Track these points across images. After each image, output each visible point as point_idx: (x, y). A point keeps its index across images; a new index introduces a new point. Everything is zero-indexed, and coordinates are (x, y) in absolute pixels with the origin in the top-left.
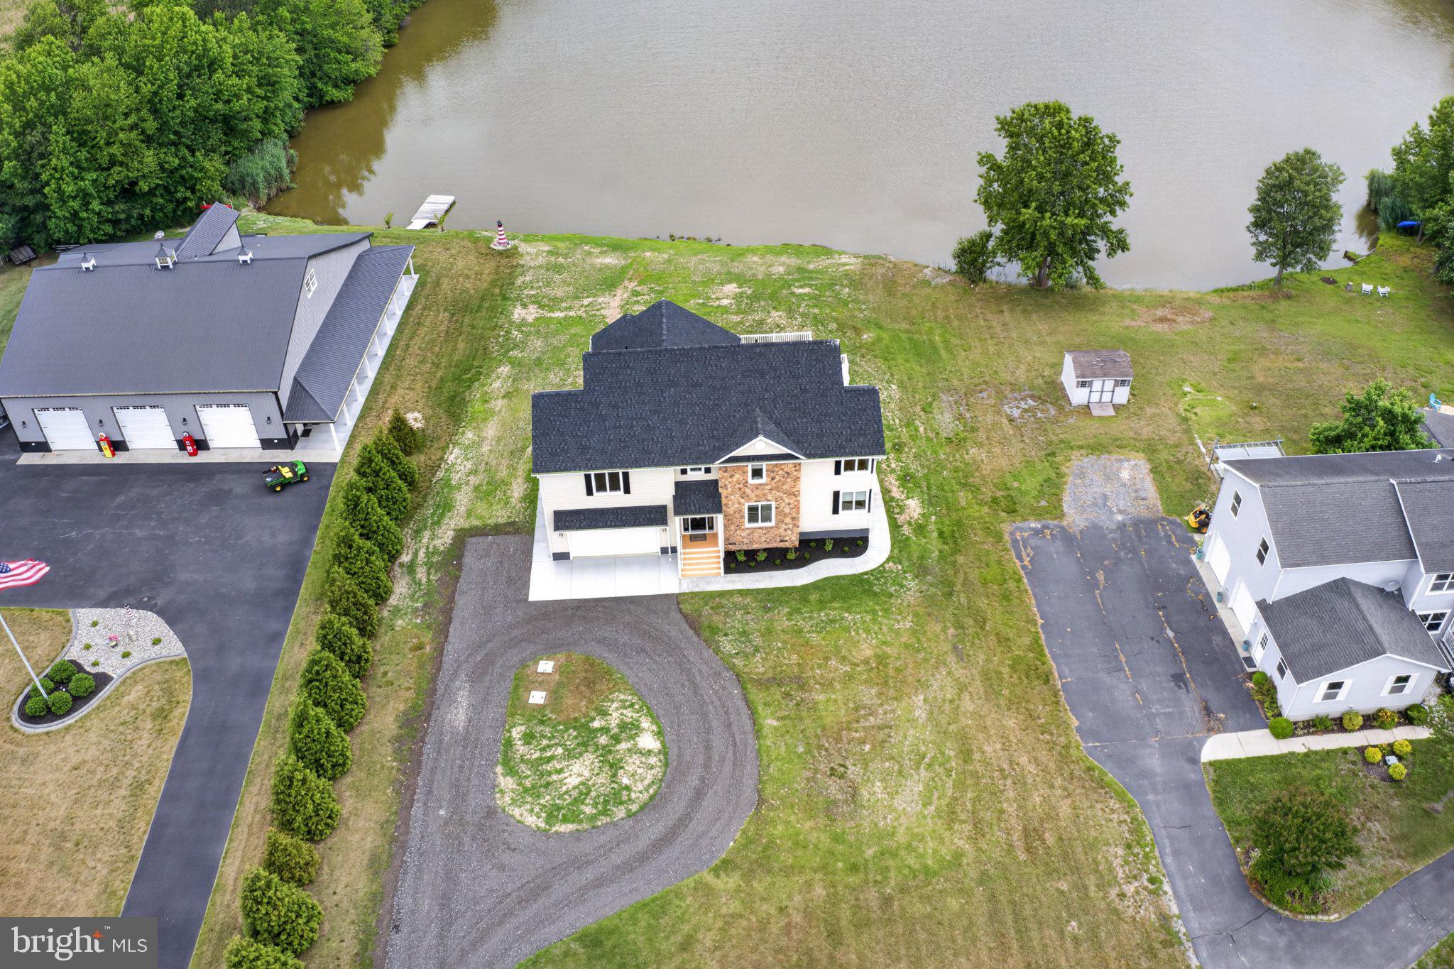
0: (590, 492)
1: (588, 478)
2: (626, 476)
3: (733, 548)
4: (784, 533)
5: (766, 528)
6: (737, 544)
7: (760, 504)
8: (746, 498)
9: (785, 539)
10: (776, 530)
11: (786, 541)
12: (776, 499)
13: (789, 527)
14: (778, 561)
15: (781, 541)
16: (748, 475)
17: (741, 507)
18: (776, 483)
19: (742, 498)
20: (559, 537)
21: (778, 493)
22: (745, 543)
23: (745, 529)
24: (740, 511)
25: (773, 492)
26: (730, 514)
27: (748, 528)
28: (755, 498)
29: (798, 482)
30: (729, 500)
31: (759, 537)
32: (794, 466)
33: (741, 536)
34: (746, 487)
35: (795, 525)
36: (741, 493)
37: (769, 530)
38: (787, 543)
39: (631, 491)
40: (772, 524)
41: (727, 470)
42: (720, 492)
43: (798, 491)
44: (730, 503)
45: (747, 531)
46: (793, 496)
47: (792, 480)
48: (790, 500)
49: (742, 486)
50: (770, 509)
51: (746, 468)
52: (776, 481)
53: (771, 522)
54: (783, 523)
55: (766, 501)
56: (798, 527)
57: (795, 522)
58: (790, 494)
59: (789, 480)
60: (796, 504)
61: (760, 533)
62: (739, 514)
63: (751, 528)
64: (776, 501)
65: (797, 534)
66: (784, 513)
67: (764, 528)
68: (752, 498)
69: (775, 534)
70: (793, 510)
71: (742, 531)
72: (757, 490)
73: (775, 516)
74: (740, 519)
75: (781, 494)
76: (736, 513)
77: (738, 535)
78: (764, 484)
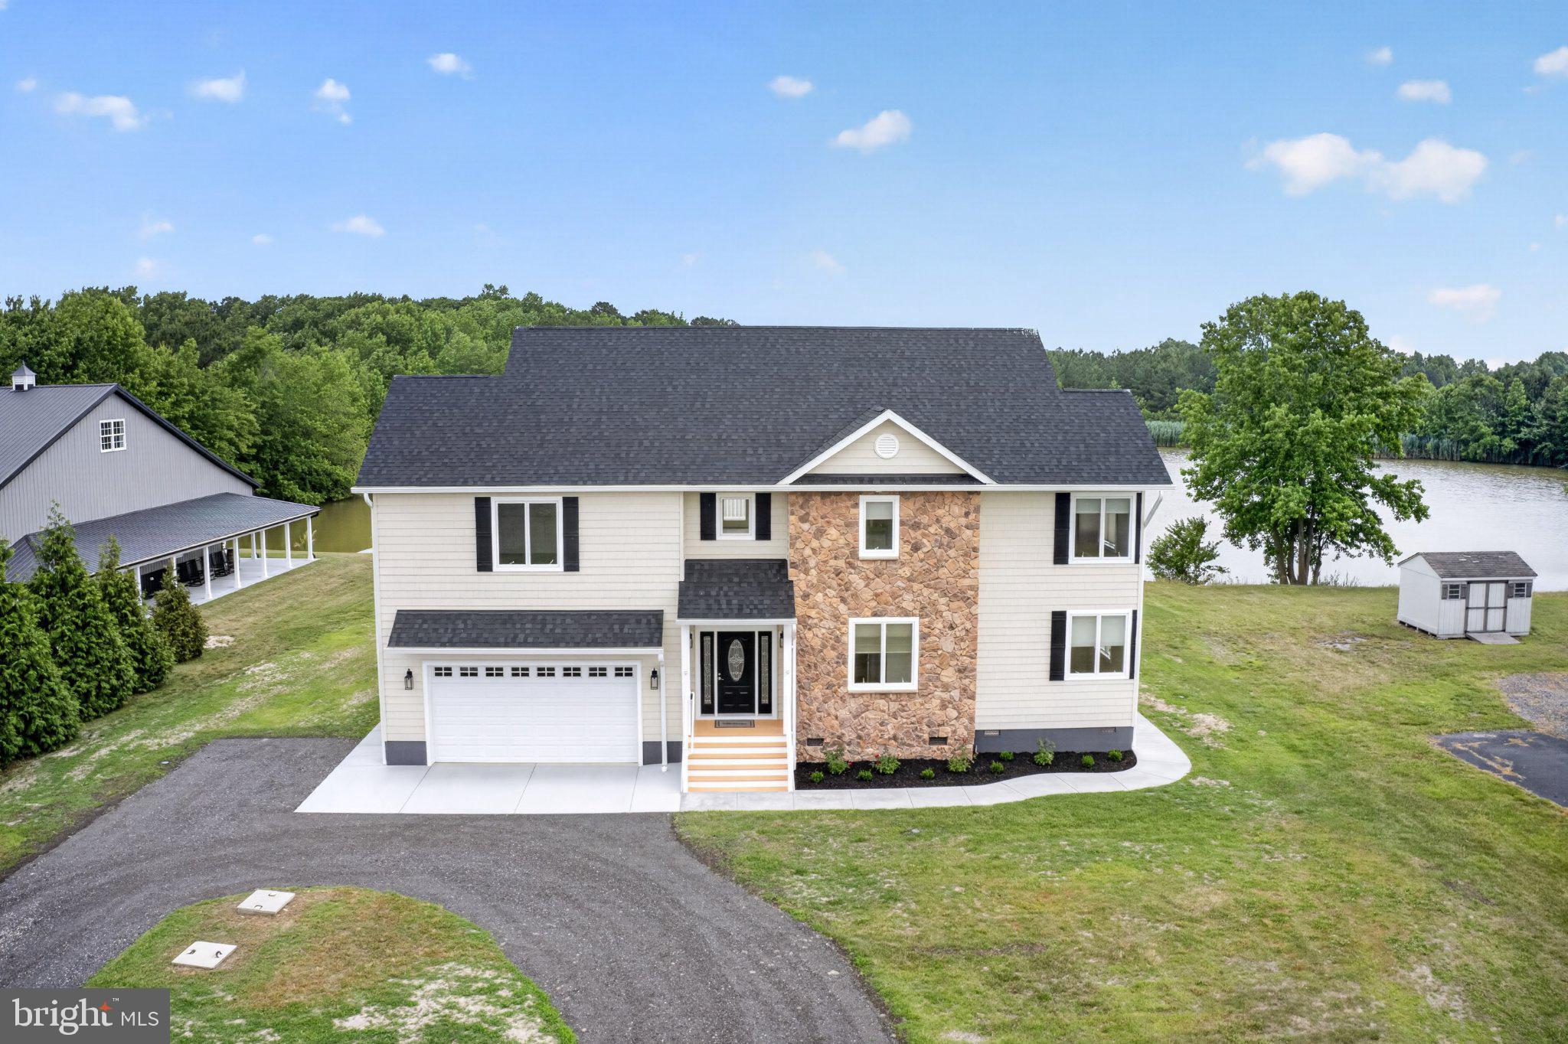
0: (484, 563)
1: (482, 505)
2: (571, 504)
3: (817, 754)
4: (939, 715)
5: (899, 694)
6: (828, 740)
7: (883, 621)
8: (852, 603)
9: (942, 735)
10: (922, 704)
11: (944, 740)
12: (923, 608)
13: (951, 697)
14: (929, 772)
15: (934, 740)
16: (857, 531)
17: (839, 629)
18: (922, 561)
19: (843, 600)
20: (403, 686)
21: (926, 592)
22: (846, 739)
23: (847, 697)
24: (837, 640)
25: (916, 586)
26: (813, 649)
27: (853, 695)
28: (874, 604)
29: (973, 563)
30: (811, 605)
31: (882, 724)
32: (964, 510)
33: (837, 718)
34: (854, 568)
35: (965, 690)
36: (839, 585)
37: (904, 703)
38: (946, 747)
39: (582, 564)
40: (912, 686)
41: (808, 514)
42: (790, 579)
43: (975, 588)
44: (813, 613)
45: (853, 704)
46: (961, 603)
47: (961, 552)
48: (956, 615)
49: (844, 565)
50: (909, 639)
51: (853, 511)
52: (922, 556)
53: (908, 679)
54: (939, 684)
55: (899, 615)
56: (972, 697)
57: (966, 681)
58: (955, 595)
59: (952, 553)
60: (968, 625)
61: (884, 711)
62: (834, 649)
63: (861, 695)
64: (921, 616)
65: (972, 719)
66: (940, 652)
67: (891, 696)
68: (866, 604)
69: (918, 717)
70: (962, 644)
71: (839, 701)
72: (877, 580)
73: (920, 662)
74: (835, 665)
75: (935, 596)
76: (827, 647)
77: (829, 715)
78: (893, 560)
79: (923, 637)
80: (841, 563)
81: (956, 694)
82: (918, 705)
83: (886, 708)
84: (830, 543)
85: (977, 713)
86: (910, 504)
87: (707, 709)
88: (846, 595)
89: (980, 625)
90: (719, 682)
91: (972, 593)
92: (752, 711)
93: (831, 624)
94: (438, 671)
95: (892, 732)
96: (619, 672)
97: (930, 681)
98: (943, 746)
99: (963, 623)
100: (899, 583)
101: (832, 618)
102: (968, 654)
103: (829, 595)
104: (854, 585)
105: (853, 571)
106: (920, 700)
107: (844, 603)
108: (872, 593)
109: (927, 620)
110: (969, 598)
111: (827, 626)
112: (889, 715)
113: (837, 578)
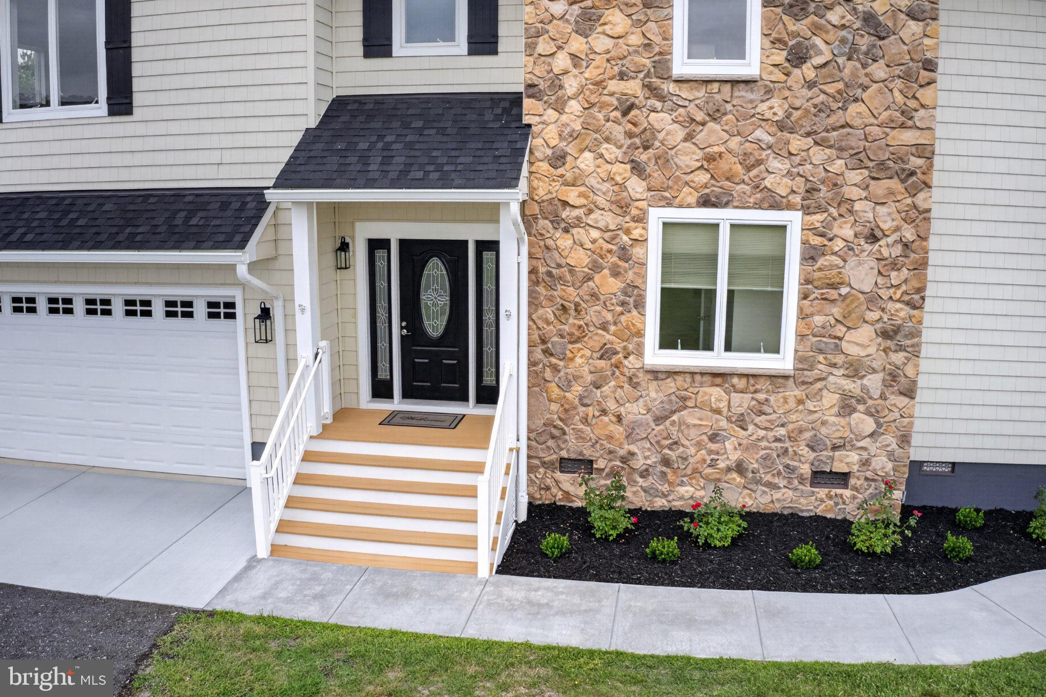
3: (573, 491)
4: (835, 426)
5: (751, 377)
6: (600, 464)
7: (724, 216)
8: (657, 177)
9: (840, 467)
10: (800, 402)
11: (843, 479)
12: (811, 191)
13: (864, 388)
14: (807, 552)
15: (820, 477)
16: (669, 18)
17: (628, 232)
18: (811, 85)
19: (638, 169)
21: (819, 155)
22: (639, 463)
23: (642, 377)
24: (624, 254)
25: (797, 143)
26: (572, 270)
27: (656, 374)
28: (702, 177)
29: (925, 95)
30: (569, 176)
31: (713, 438)
33: (619, 419)
34: (662, 98)
35: (894, 377)
36: (630, 135)
37: (762, 396)
38: (847, 493)
40: (781, 361)
42: (526, 120)
43: (926, 152)
44: (572, 195)
45: (655, 394)
46: (895, 184)
47: (897, 71)
48: (882, 210)
49: (639, 93)
50: (779, 261)
52: (811, 74)
53: (774, 348)
54: (839, 359)
55: (758, 206)
56: (909, 392)
57: (898, 358)
58: (882, 166)
59: (879, 70)
60: (909, 234)
61: (718, 412)
62: (616, 274)
63: (672, 373)
64: (807, 210)
65: (905, 439)
66: (844, 290)
67: (735, 380)
68: (688, 178)
69: (791, 427)
70: (894, 274)
71: (626, 386)
72: (711, 125)
73: (801, 309)
74: (619, 309)
75: (838, 166)
76: (602, 268)
77: (604, 412)
78: (746, 82)
79: (810, 255)
80: (633, 87)
81: (874, 382)
82: (792, 404)
83: (723, 405)
84: (609, 43)
85: (918, 425)
87: (381, 390)
88: (643, 157)
90: (403, 338)
91: (920, 162)
92: (464, 398)
93: (610, 220)
95: (734, 456)
96: (214, 310)
97: (821, 351)
98: (839, 491)
99: (897, 229)
100: (759, 134)
101: (614, 207)
102: (906, 298)
103: (607, 156)
104: (660, 136)
105: (658, 105)
106: (797, 392)
107: (639, 176)
108: (700, 154)
109: (819, 217)
110: (913, 173)
111: (601, 224)
112: (729, 419)
113: (624, 121)
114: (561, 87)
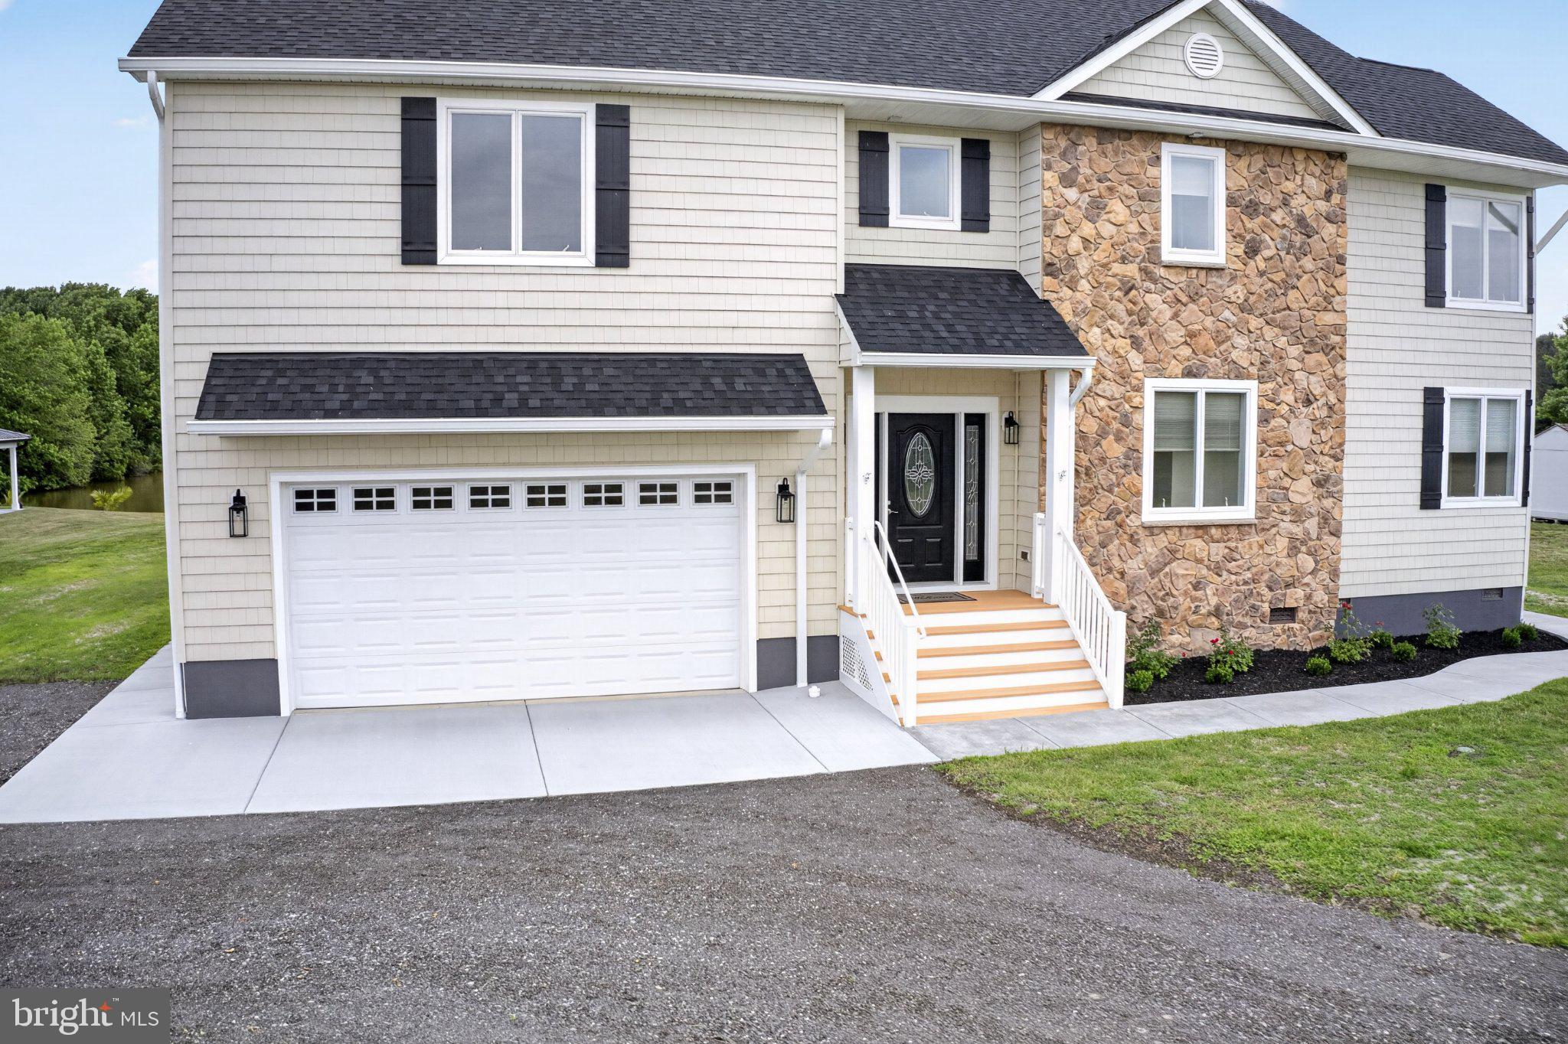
0: (417, 246)
2: (614, 119)
4: (1286, 566)
5: (1224, 526)
7: (1201, 386)
8: (1151, 351)
9: (1290, 603)
10: (1260, 547)
11: (1290, 613)
12: (1264, 364)
13: (1305, 532)
15: (1277, 614)
16: (1158, 211)
17: (1129, 400)
18: (1262, 274)
19: (1136, 343)
20: (224, 530)
21: (1269, 333)
23: (1141, 534)
24: (1126, 421)
25: (1254, 323)
27: (1151, 530)
28: (1186, 352)
29: (1339, 283)
31: (1196, 586)
32: (1324, 187)
33: (1122, 574)
34: (1155, 282)
35: (1326, 519)
36: (1130, 313)
37: (1232, 544)
38: (1296, 626)
39: (635, 250)
40: (1246, 512)
41: (1075, 169)
42: (1044, 296)
43: (1340, 330)
45: (1151, 549)
46: (1320, 357)
47: (1320, 264)
48: (1313, 379)
49: (1137, 276)
50: (1237, 424)
51: (1152, 171)
52: (1262, 265)
53: (1239, 499)
54: (1287, 507)
55: (1226, 376)
56: (1336, 533)
57: (1328, 503)
58: (1312, 341)
59: (1308, 263)
60: (1332, 398)
61: (1200, 561)
62: (1119, 439)
63: (1165, 528)
64: (1261, 380)
65: (1335, 574)
67: (1213, 531)
68: (1174, 352)
69: (1254, 570)
70: (1323, 432)
71: (1128, 544)
72: (1191, 306)
73: (1259, 465)
74: (1122, 471)
75: (1282, 342)
76: (1108, 433)
77: (1110, 570)
78: (1217, 270)
79: (1264, 419)
80: (1131, 270)
81: (1312, 525)
82: (1254, 548)
83: (1203, 554)
84: (1113, 229)
86: (1242, 164)
88: (1141, 332)
89: (1349, 395)
90: (892, 518)
91: (1337, 339)
92: (948, 575)
93: (1115, 390)
94: (303, 500)
95: (1214, 601)
96: (703, 493)
97: (1274, 501)
98: (1291, 625)
99: (1324, 394)
100: (1227, 314)
101: (1117, 378)
102: (1332, 452)
103: (1113, 332)
104: (1154, 314)
105: (1152, 286)
106: (1257, 538)
107: (1138, 350)
108: (1183, 332)
109: (1271, 385)
110: (1333, 348)
111: (1108, 394)
112: (1208, 568)
113: (1125, 300)
114: (1075, 267)
